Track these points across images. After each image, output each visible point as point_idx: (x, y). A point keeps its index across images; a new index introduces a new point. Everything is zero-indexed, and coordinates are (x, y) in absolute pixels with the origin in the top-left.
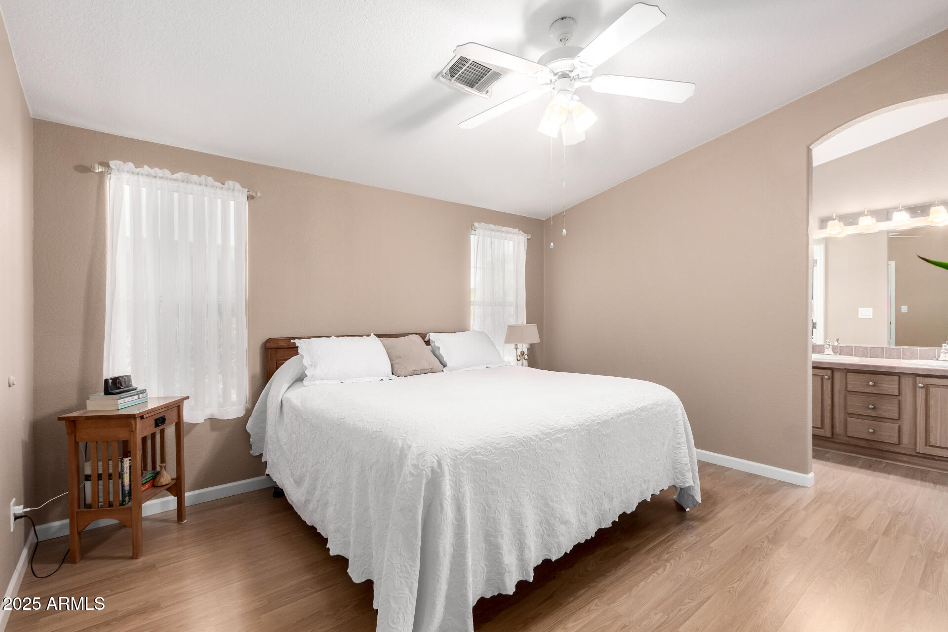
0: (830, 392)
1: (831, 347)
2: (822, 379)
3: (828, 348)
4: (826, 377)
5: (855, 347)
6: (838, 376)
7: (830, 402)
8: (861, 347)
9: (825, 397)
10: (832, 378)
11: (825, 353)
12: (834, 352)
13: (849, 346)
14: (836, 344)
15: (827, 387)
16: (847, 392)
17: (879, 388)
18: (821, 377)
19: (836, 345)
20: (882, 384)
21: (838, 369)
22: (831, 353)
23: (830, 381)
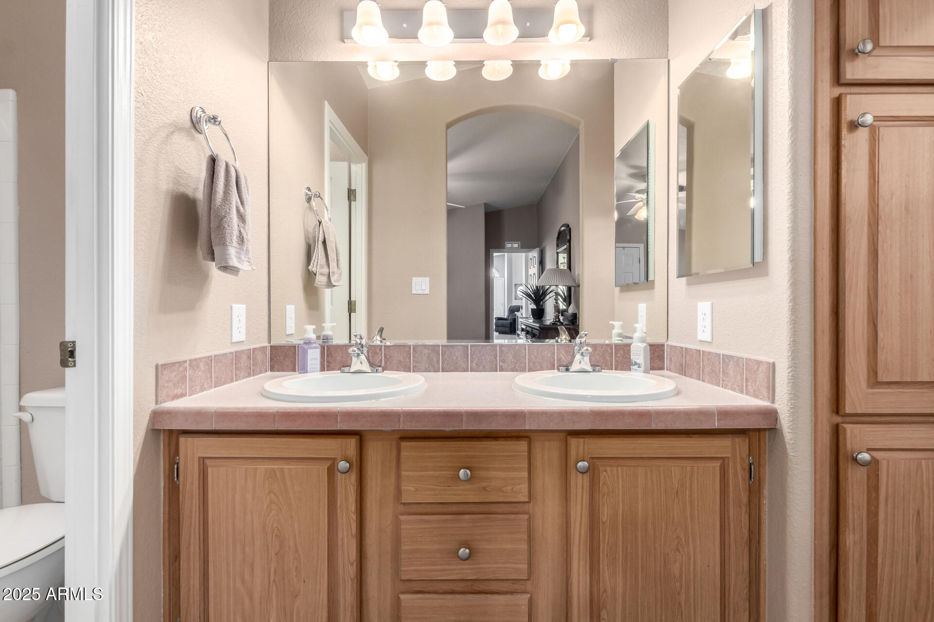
0: (354, 517)
1: (365, 350)
2: (332, 471)
3: (358, 355)
4: (343, 465)
5: (415, 347)
6: (375, 453)
7: (353, 554)
8: (425, 346)
9: (340, 535)
10: (360, 466)
11: (353, 369)
12: (372, 365)
13: (404, 346)
14: (377, 341)
15: (347, 499)
16: (401, 508)
17: (484, 484)
18: (329, 463)
19: (379, 343)
20: (488, 469)
21: (378, 434)
22: (366, 367)
23: (353, 477)
